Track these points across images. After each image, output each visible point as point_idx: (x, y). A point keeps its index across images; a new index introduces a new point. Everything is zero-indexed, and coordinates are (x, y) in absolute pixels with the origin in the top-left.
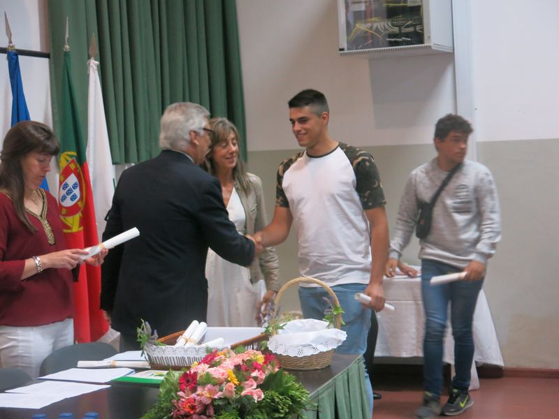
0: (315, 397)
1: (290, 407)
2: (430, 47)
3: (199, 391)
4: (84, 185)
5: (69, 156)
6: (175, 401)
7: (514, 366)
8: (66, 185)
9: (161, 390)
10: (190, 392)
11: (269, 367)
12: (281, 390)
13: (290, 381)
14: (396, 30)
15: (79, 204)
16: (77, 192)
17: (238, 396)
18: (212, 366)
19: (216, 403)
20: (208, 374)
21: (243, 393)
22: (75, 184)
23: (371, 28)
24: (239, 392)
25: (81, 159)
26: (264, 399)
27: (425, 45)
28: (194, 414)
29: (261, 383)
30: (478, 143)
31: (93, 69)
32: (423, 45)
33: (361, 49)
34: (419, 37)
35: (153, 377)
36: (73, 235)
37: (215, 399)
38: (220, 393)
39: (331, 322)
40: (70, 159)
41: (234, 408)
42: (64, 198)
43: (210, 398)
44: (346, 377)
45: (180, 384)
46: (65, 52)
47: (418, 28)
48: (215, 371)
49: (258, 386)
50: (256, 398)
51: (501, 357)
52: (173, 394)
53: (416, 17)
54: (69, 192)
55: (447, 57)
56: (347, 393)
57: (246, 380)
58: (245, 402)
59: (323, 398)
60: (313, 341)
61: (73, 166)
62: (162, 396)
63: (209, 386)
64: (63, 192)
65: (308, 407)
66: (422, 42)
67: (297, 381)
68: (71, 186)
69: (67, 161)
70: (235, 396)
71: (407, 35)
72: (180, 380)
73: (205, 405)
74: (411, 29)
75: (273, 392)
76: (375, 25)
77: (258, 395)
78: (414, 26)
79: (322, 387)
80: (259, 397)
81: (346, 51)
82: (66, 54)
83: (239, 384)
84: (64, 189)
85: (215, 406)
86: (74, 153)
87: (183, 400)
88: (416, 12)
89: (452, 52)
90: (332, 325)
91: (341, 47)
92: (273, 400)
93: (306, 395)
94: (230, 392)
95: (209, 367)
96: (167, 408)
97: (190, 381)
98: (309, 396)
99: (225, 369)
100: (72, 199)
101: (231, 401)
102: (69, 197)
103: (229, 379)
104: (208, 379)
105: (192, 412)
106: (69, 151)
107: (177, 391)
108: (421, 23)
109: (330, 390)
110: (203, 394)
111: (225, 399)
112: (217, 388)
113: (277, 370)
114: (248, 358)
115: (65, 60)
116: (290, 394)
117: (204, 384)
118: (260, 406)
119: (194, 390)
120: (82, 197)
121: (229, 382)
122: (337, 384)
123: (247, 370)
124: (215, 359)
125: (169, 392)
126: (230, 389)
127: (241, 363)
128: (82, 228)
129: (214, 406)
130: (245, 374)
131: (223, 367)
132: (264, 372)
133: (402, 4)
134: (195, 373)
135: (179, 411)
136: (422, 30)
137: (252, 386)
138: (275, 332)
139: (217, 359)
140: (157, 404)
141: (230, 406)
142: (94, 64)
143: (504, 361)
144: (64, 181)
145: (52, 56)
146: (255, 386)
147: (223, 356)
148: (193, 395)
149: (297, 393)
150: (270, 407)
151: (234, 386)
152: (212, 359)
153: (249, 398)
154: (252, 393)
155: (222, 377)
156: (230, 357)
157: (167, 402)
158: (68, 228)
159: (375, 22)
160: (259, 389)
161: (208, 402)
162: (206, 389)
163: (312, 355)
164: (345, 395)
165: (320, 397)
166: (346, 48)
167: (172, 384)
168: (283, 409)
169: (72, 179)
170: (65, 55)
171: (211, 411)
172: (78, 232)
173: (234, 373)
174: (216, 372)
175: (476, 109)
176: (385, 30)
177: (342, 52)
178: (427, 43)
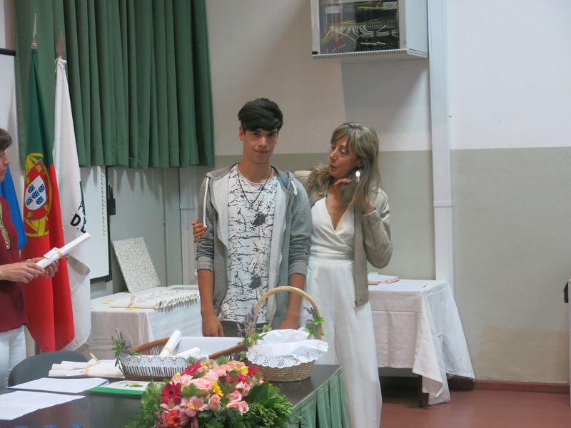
0: (298, 410)
1: (275, 421)
2: (405, 52)
3: (183, 403)
4: (50, 188)
5: (35, 157)
6: (158, 413)
7: (485, 379)
8: (32, 188)
9: (142, 402)
10: (173, 404)
11: (254, 378)
12: (267, 402)
13: (274, 393)
14: (371, 34)
15: (46, 207)
16: (43, 195)
17: (224, 409)
18: (195, 377)
19: (200, 416)
20: (192, 385)
21: (229, 405)
22: (41, 187)
23: (344, 32)
24: (224, 405)
25: (48, 161)
26: (248, 412)
27: (400, 50)
28: (178, 426)
29: (246, 395)
30: (452, 152)
31: (61, 67)
32: (398, 49)
33: (334, 53)
34: (393, 42)
35: (128, 388)
36: (38, 239)
37: (200, 412)
38: (205, 406)
39: (311, 333)
40: (36, 161)
41: (219, 421)
42: (30, 201)
43: (195, 410)
44: (327, 390)
45: (163, 395)
46: (33, 50)
47: (393, 32)
48: (199, 382)
49: (244, 398)
50: (241, 410)
51: (472, 370)
52: (156, 406)
53: (392, 21)
54: (35, 195)
55: (422, 63)
56: (328, 406)
57: (231, 392)
58: (230, 414)
59: (305, 411)
60: (294, 352)
61: (39, 168)
62: (145, 408)
63: (194, 398)
64: (29, 195)
65: (292, 420)
66: (397, 47)
67: (281, 393)
68: (37, 189)
69: (34, 163)
70: (220, 408)
71: (382, 39)
72: (163, 392)
73: (189, 417)
74: (386, 33)
75: (258, 405)
76: (349, 29)
77: (244, 408)
78: (390, 30)
79: (305, 399)
80: (244, 409)
81: (319, 55)
82: (34, 52)
83: (224, 396)
84: (29, 192)
85: (200, 418)
86: (41, 155)
87: (167, 412)
88: (392, 15)
89: (427, 57)
90: (313, 336)
91: (314, 50)
92: (258, 413)
93: (290, 408)
94: (216, 404)
95: (193, 379)
96: (149, 421)
97: (174, 393)
98: (293, 408)
99: (209, 380)
100: (38, 203)
101: (215, 414)
102: (35, 200)
103: (214, 391)
104: (192, 391)
105: (176, 425)
106: (35, 152)
107: (159, 403)
108: (397, 28)
109: (312, 402)
110: (188, 406)
111: (210, 411)
112: (202, 400)
113: (262, 382)
114: (232, 369)
115: (33, 59)
116: (275, 407)
117: (188, 396)
118: (245, 418)
119: (178, 402)
120: (48, 200)
121: (214, 394)
122: (319, 396)
123: (232, 382)
124: (199, 369)
125: (151, 404)
126: (215, 401)
127: (225, 375)
128: (48, 232)
129: (198, 418)
130: (230, 385)
131: (207, 378)
132: (249, 384)
133: (378, 8)
134: (178, 384)
135: (162, 423)
136: (398, 34)
137: (237, 398)
138: (254, 343)
139: (200, 370)
140: (139, 416)
141: (214, 419)
142: (61, 62)
143: (475, 374)
144: (30, 183)
145: (17, 53)
146: (240, 398)
147: (206, 367)
148: (177, 407)
149: (282, 406)
150: (255, 420)
151: (219, 398)
152: (196, 370)
153: (234, 410)
154: (237, 405)
155: (206, 389)
156: (212, 368)
157: (149, 414)
158: (34, 232)
159: (349, 25)
160: (244, 402)
161: (193, 414)
162: (191, 401)
163: (293, 366)
164: (326, 408)
165: (303, 410)
166: (319, 51)
167: (155, 395)
168: (268, 422)
169: (38, 182)
170: (32, 53)
171: (196, 424)
172: (44, 236)
173: (219, 385)
174: (200, 384)
175: (450, 116)
176: (360, 33)
177: (315, 55)
178: (402, 48)
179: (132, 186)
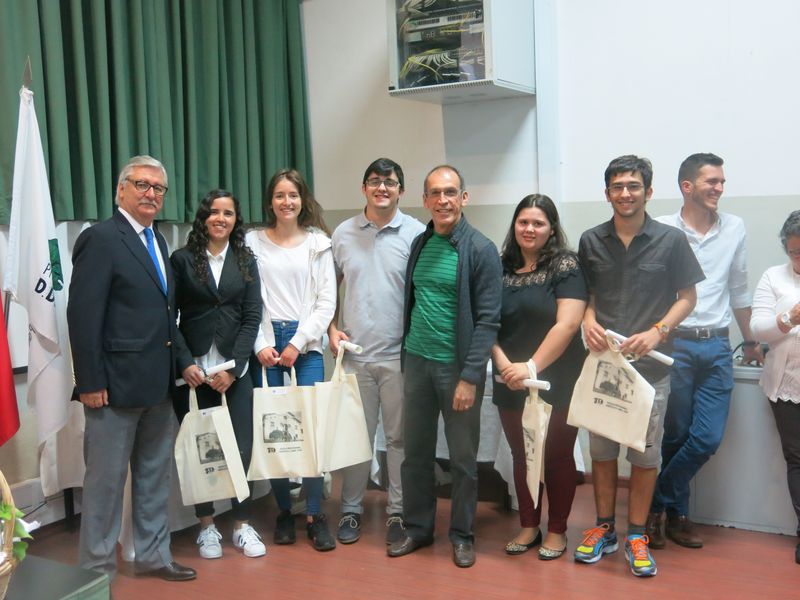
2: (491, 82)
14: (454, 62)
23: (425, 62)
27: (485, 79)
32: (483, 80)
33: (413, 86)
34: (479, 71)
47: (479, 60)
53: (477, 47)
55: (525, 100)
66: (482, 76)
71: (466, 68)
74: (472, 61)
76: (430, 58)
78: (475, 57)
81: (397, 90)
88: (477, 40)
89: (532, 93)
91: (391, 85)
108: (482, 54)
136: (483, 61)
142: (26, 95)
143: (585, 466)
159: (430, 54)
166: (397, 86)
175: (561, 163)
176: (442, 63)
177: (394, 91)
178: (488, 78)
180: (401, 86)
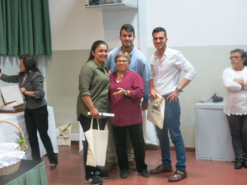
33: (95, 5)
39: (20, 145)
51: (156, 141)
55: (134, 10)
81: (88, 6)
89: (137, 8)
91: (86, 4)
143: (158, 143)
175: (147, 33)
177: (87, 6)
178: (123, 3)
179: (12, 63)
180: (90, 5)
